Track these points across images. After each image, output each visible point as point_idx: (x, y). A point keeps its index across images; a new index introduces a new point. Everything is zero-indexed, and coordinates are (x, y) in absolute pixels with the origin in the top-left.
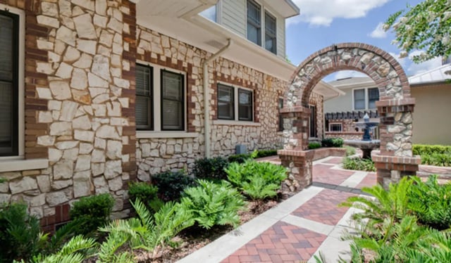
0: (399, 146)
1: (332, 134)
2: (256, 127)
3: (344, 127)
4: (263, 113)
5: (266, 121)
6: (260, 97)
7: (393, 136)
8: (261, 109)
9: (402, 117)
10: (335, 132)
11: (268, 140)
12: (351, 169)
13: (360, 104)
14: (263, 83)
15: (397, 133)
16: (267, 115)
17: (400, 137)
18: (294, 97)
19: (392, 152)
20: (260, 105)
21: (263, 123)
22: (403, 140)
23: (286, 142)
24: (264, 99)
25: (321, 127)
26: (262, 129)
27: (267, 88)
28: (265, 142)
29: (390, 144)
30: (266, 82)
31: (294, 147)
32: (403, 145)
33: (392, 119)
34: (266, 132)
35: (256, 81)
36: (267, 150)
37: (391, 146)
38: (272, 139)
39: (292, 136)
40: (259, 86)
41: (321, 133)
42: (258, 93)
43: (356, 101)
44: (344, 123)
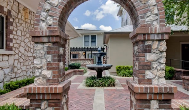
0: (156, 74)
1: (73, 60)
2: (8, 55)
3: (79, 56)
4: (18, 42)
5: (22, 50)
6: (14, 24)
7: (151, 64)
8: (16, 37)
9: (158, 45)
10: (75, 59)
11: (24, 68)
12: (92, 86)
13: (87, 43)
14: (19, 12)
15: (154, 61)
16: (23, 44)
17: (156, 65)
18: (49, 18)
19: (150, 81)
20: (14, 33)
21: (17, 51)
22: (159, 68)
23: (37, 74)
24: (19, 28)
25: (68, 55)
26: (17, 57)
27: (23, 18)
28: (19, 71)
29: (148, 72)
30: (22, 11)
31: (48, 80)
32: (159, 73)
33: (150, 46)
34: (21, 60)
35: (9, 7)
36: (19, 80)
37: (149, 74)
38: (28, 67)
39: (45, 67)
40: (13, 13)
41: (68, 60)
42: (11, 20)
43: (85, 41)
44: (79, 54)
